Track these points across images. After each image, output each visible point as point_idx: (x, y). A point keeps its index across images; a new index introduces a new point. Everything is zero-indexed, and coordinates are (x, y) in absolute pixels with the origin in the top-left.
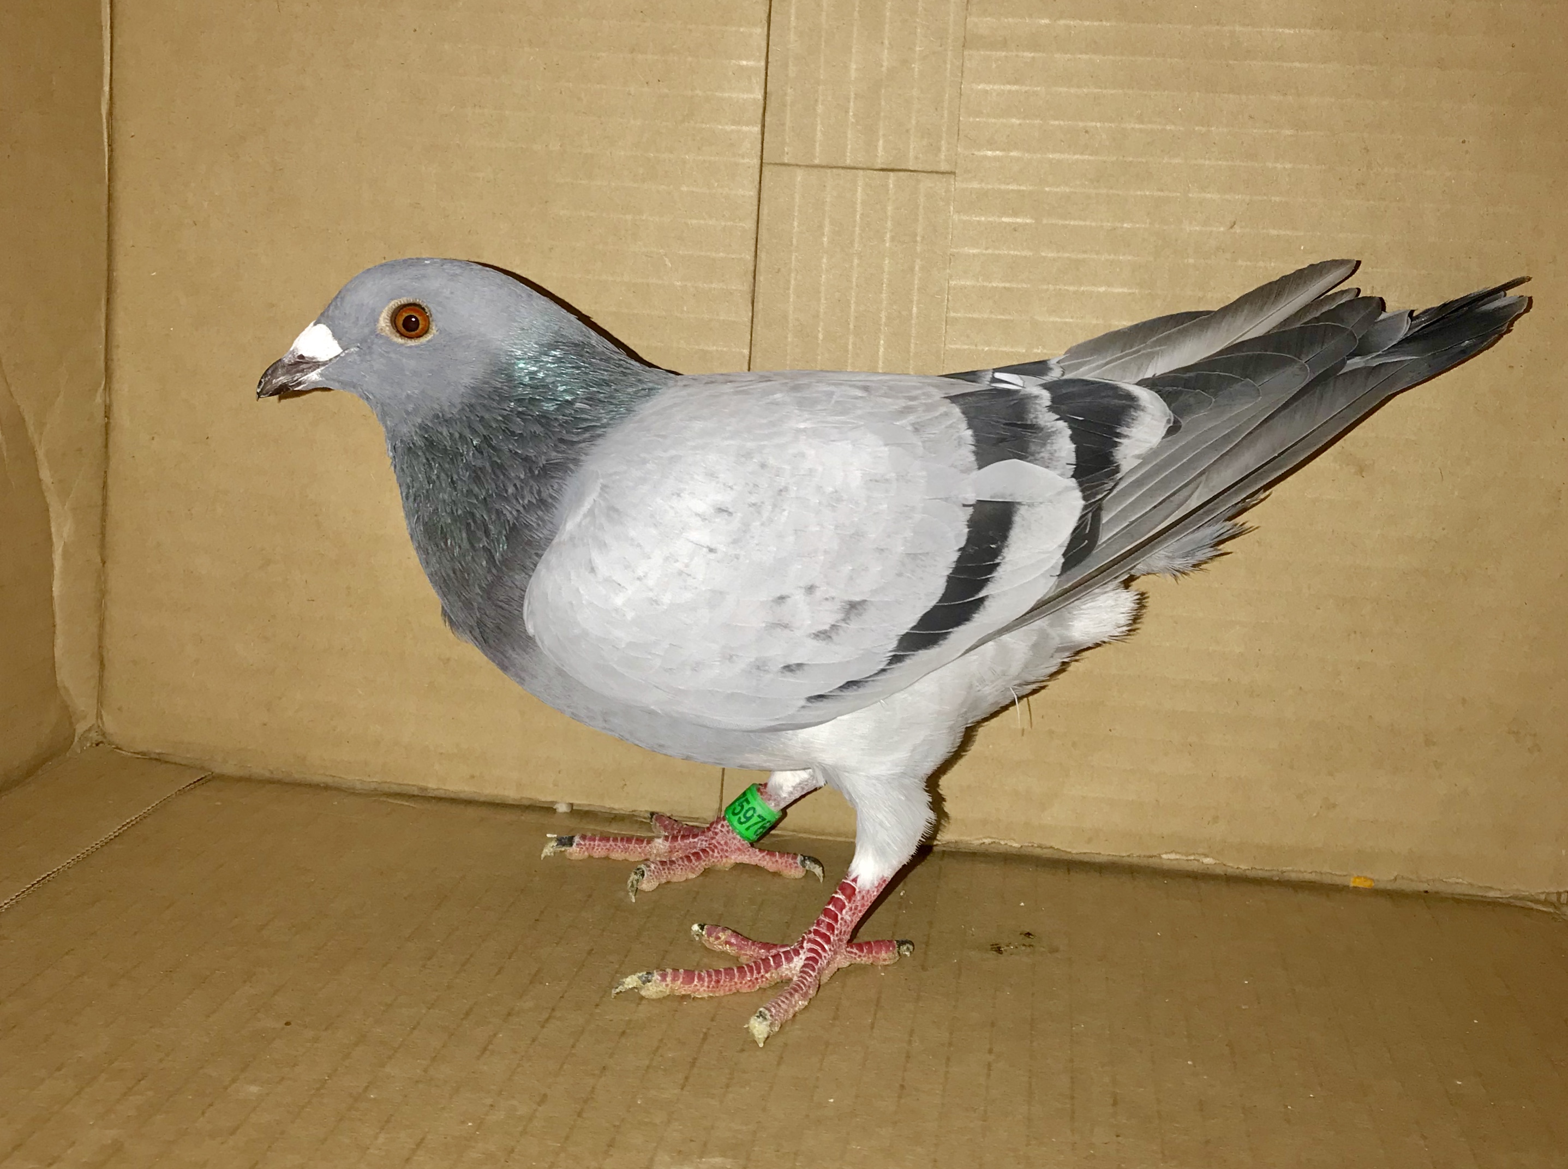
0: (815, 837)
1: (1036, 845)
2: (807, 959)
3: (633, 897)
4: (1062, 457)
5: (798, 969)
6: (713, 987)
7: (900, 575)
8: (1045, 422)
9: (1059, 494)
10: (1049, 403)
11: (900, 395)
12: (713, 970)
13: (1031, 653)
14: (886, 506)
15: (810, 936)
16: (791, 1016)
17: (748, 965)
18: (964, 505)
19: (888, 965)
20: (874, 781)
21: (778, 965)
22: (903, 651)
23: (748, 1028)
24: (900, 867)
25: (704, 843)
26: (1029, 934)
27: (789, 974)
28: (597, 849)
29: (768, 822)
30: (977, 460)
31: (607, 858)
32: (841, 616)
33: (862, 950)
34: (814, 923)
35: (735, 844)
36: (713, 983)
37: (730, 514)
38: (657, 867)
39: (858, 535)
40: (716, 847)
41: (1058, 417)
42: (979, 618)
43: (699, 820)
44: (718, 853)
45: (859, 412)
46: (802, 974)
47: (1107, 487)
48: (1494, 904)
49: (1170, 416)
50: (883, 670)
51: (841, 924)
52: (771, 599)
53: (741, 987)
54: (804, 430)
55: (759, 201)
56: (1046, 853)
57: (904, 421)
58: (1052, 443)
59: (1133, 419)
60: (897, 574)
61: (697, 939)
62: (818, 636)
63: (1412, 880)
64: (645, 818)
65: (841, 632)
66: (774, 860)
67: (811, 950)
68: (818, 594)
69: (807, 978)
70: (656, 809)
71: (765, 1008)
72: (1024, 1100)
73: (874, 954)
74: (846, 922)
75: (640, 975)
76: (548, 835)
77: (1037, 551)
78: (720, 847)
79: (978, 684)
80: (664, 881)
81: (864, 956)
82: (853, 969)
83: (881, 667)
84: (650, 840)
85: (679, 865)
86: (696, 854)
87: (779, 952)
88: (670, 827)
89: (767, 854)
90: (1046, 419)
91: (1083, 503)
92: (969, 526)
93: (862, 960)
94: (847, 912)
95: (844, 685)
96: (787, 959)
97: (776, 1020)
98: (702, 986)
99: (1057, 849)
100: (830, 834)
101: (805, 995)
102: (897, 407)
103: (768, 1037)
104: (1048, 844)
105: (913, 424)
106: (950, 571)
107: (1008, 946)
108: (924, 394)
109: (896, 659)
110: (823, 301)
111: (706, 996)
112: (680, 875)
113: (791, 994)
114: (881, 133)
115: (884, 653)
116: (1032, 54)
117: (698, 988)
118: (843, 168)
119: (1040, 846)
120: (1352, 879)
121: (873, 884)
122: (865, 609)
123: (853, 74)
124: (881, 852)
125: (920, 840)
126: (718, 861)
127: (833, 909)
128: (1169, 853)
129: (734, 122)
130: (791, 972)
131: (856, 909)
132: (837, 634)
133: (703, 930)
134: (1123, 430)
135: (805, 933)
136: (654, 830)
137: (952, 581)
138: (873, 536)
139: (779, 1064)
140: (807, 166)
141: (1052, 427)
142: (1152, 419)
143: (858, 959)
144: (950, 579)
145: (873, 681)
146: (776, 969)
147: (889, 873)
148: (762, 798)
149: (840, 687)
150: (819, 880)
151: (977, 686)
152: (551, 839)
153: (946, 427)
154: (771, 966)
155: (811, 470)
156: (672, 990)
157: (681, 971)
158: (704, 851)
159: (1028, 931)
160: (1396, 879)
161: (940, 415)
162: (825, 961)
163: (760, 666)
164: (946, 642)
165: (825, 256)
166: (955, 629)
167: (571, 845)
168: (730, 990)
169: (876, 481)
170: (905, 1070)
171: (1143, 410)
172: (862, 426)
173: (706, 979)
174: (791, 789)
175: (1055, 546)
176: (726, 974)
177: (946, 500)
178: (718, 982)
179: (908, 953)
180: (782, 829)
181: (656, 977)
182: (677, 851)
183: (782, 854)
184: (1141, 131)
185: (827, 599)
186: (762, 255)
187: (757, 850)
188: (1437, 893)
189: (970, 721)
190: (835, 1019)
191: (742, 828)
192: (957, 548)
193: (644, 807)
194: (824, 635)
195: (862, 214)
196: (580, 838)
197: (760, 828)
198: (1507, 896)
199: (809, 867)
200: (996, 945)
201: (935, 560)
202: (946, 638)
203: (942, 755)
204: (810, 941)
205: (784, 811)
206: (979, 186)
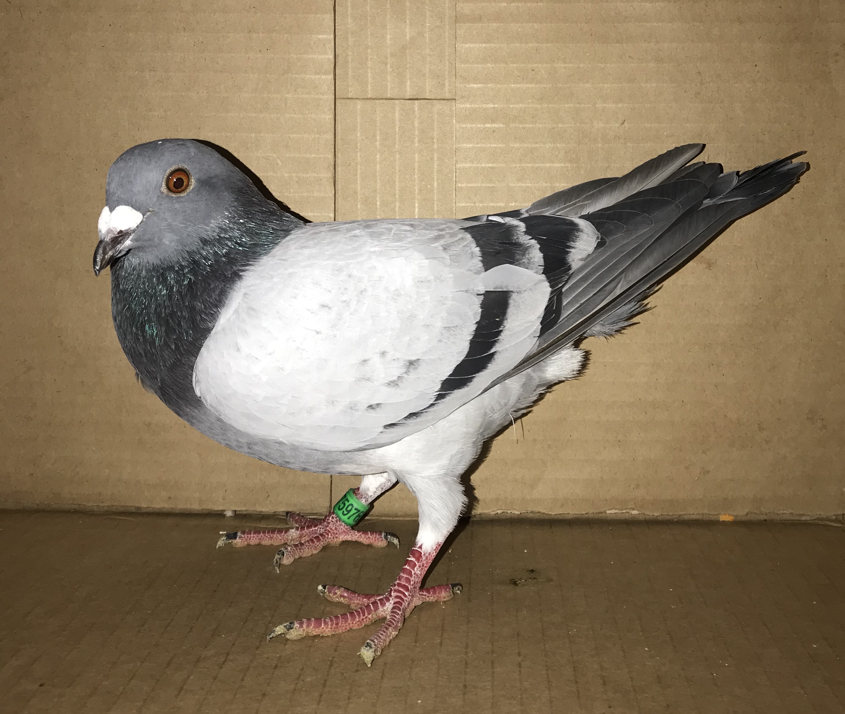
0: (391, 519)
1: (529, 512)
2: (395, 603)
3: (278, 570)
4: (536, 262)
5: (389, 610)
6: (334, 628)
7: (440, 341)
8: (524, 241)
9: (535, 284)
10: (525, 230)
11: (434, 228)
12: (334, 616)
13: (522, 390)
14: (429, 297)
15: (395, 588)
16: (387, 643)
17: (356, 611)
18: (478, 295)
19: (447, 601)
20: (427, 480)
21: (376, 609)
22: (445, 391)
23: (360, 654)
24: (449, 534)
25: (322, 530)
26: (532, 571)
27: (384, 614)
28: (253, 539)
29: (361, 512)
30: (484, 266)
31: (259, 544)
32: (404, 370)
33: (429, 593)
34: (397, 579)
35: (342, 529)
36: (334, 625)
37: (330, 308)
38: (292, 549)
39: (412, 317)
40: (329, 532)
41: (531, 237)
42: (491, 366)
43: (318, 515)
44: (331, 535)
45: (409, 240)
46: (392, 614)
47: (564, 279)
48: (805, 524)
49: (598, 234)
50: (432, 405)
51: (414, 577)
52: (358, 362)
53: (353, 626)
54: (374, 252)
55: (335, 121)
56: (536, 516)
57: (437, 244)
58: (529, 253)
59: (576, 237)
60: (439, 341)
61: (322, 594)
62: (390, 384)
63: (756, 514)
64: (282, 516)
65: (404, 380)
66: (367, 537)
67: (397, 597)
68: (389, 357)
69: (396, 616)
70: (290, 510)
71: (370, 640)
72: (546, 687)
73: (437, 594)
74: (417, 575)
75: (285, 624)
76: (221, 533)
77: (524, 321)
78: (332, 532)
79: (490, 413)
80: (297, 557)
81: (431, 596)
82: (425, 606)
83: (432, 402)
84: (287, 530)
85: (307, 546)
86: (317, 538)
87: (376, 600)
88: (299, 521)
89: (362, 534)
90: (525, 239)
91: (550, 289)
92: (482, 308)
93: (430, 599)
94: (417, 569)
95: (408, 416)
96: (381, 604)
97: (378, 647)
98: (327, 628)
99: (543, 513)
100: (401, 516)
101: (396, 628)
102: (432, 236)
103: (374, 660)
104: (537, 510)
105: (442, 246)
106: (472, 337)
107: (520, 580)
108: (448, 227)
109: (440, 397)
110: (378, 181)
111: (329, 634)
112: (307, 552)
113: (387, 629)
114: (408, 76)
115: (433, 393)
116: (498, 24)
117: (324, 629)
118: (386, 99)
119: (532, 512)
120: (721, 516)
121: (433, 548)
122: (419, 365)
123: (389, 42)
124: (436, 526)
125: (459, 516)
126: (332, 541)
127: (408, 568)
128: (611, 509)
129: (316, 73)
130: (385, 612)
131: (423, 566)
132: (402, 382)
133: (325, 589)
134: (572, 244)
135: (392, 586)
136: (289, 523)
137: (473, 343)
138: (422, 317)
139: (382, 678)
140: (364, 99)
141: (528, 243)
142: (588, 237)
143: (428, 599)
144: (472, 342)
145: (426, 412)
146: (375, 612)
147: (442, 540)
148: (357, 498)
149: (405, 417)
150: (397, 547)
151: (490, 414)
152: (223, 534)
153: (464, 246)
154: (371, 610)
155: (380, 277)
156: (307, 633)
157: (313, 619)
158: (322, 535)
159: (531, 568)
160: (747, 514)
161: (459, 239)
162: (407, 603)
163: (353, 407)
164: (472, 383)
165: (378, 153)
166: (477, 375)
167: (236, 538)
168: (346, 629)
169: (422, 282)
170: (466, 674)
171: (582, 232)
172: (411, 247)
173: (330, 623)
174: (375, 490)
175: (536, 318)
176: (342, 618)
177: (467, 291)
178: (337, 624)
179: (459, 592)
180: (372, 516)
181: (296, 625)
182: (305, 536)
183: (372, 532)
184: (565, 68)
185: (394, 360)
186: (339, 155)
187: (356, 532)
188: (772, 520)
189: (486, 437)
190: (416, 642)
191: (345, 518)
192: (475, 322)
193: (282, 509)
194: (393, 384)
195: (399, 127)
196: (241, 533)
197: (356, 517)
198: (813, 519)
199: (390, 540)
200: (513, 580)
201: (462, 330)
202: (471, 381)
203: (470, 461)
204: (395, 591)
205: (372, 505)
206: (470, 106)
